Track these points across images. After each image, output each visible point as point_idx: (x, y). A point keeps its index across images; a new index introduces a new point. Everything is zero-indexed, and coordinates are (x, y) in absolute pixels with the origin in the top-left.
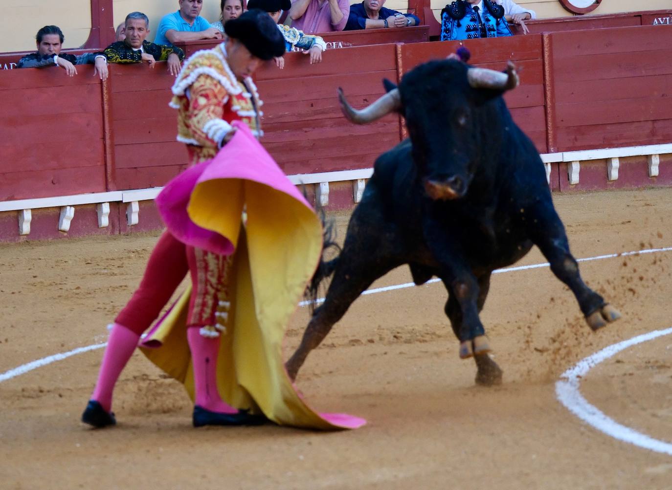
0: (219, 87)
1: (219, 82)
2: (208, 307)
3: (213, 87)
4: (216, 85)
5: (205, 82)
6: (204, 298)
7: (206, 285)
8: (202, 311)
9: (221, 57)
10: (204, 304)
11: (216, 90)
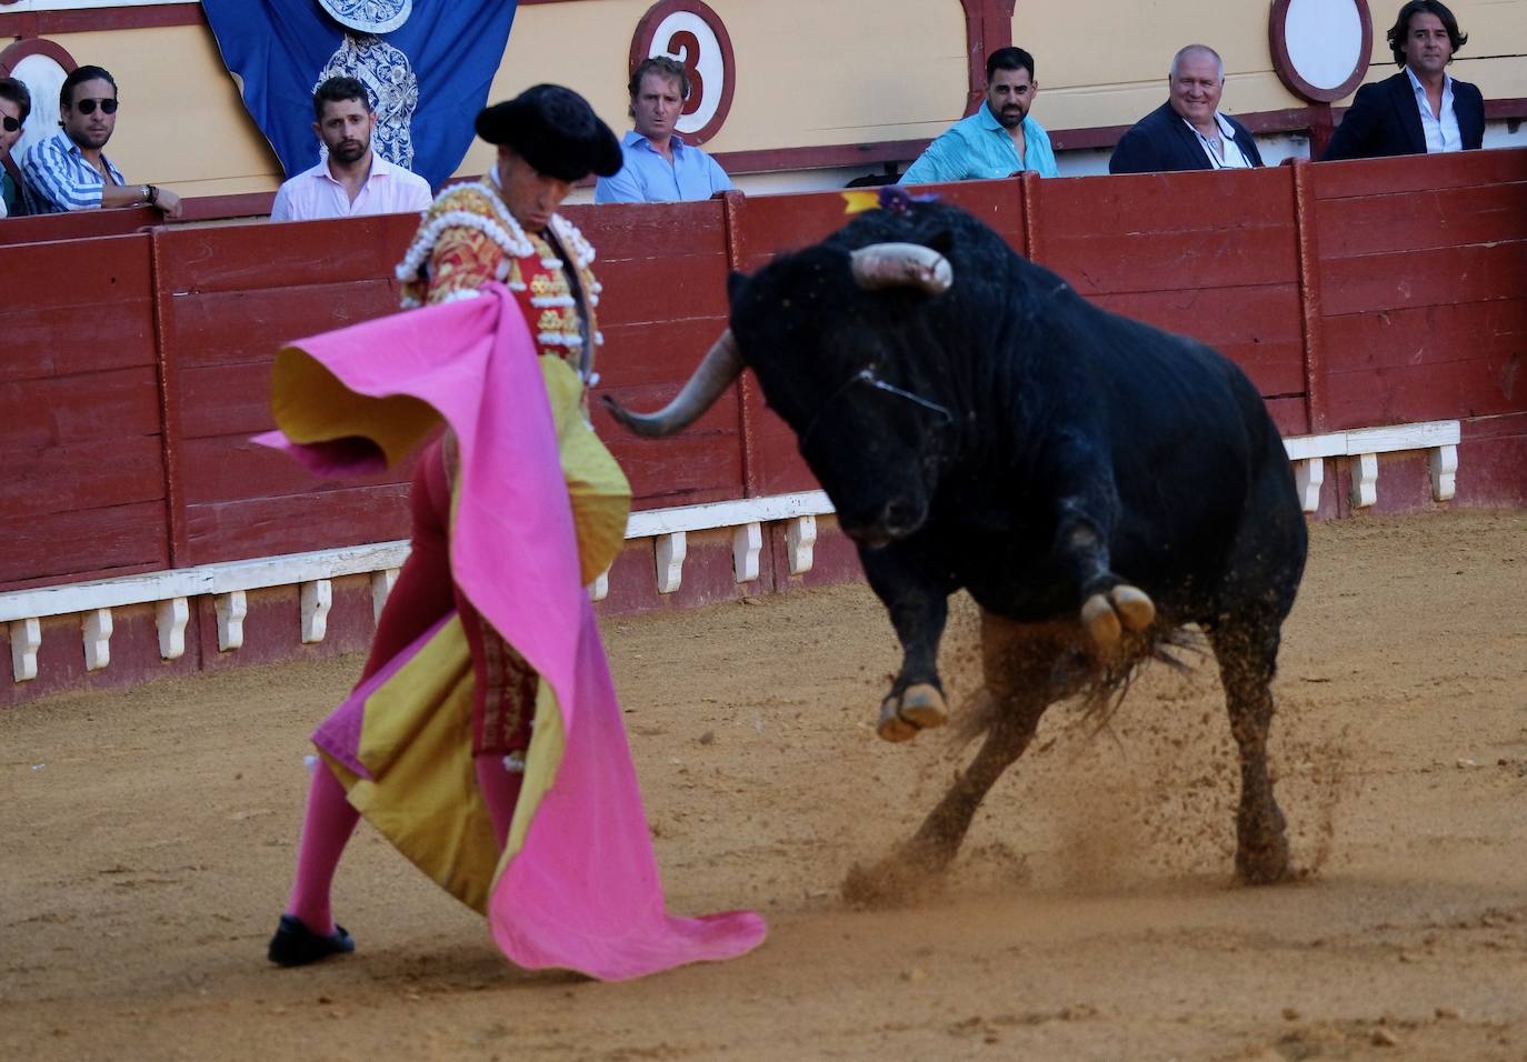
0: (481, 239)
1: (482, 232)
2: (513, 712)
3: (469, 242)
4: (474, 238)
5: (453, 236)
6: (503, 693)
7: (505, 667)
8: (502, 720)
9: (489, 193)
10: (505, 706)
11: (475, 247)
